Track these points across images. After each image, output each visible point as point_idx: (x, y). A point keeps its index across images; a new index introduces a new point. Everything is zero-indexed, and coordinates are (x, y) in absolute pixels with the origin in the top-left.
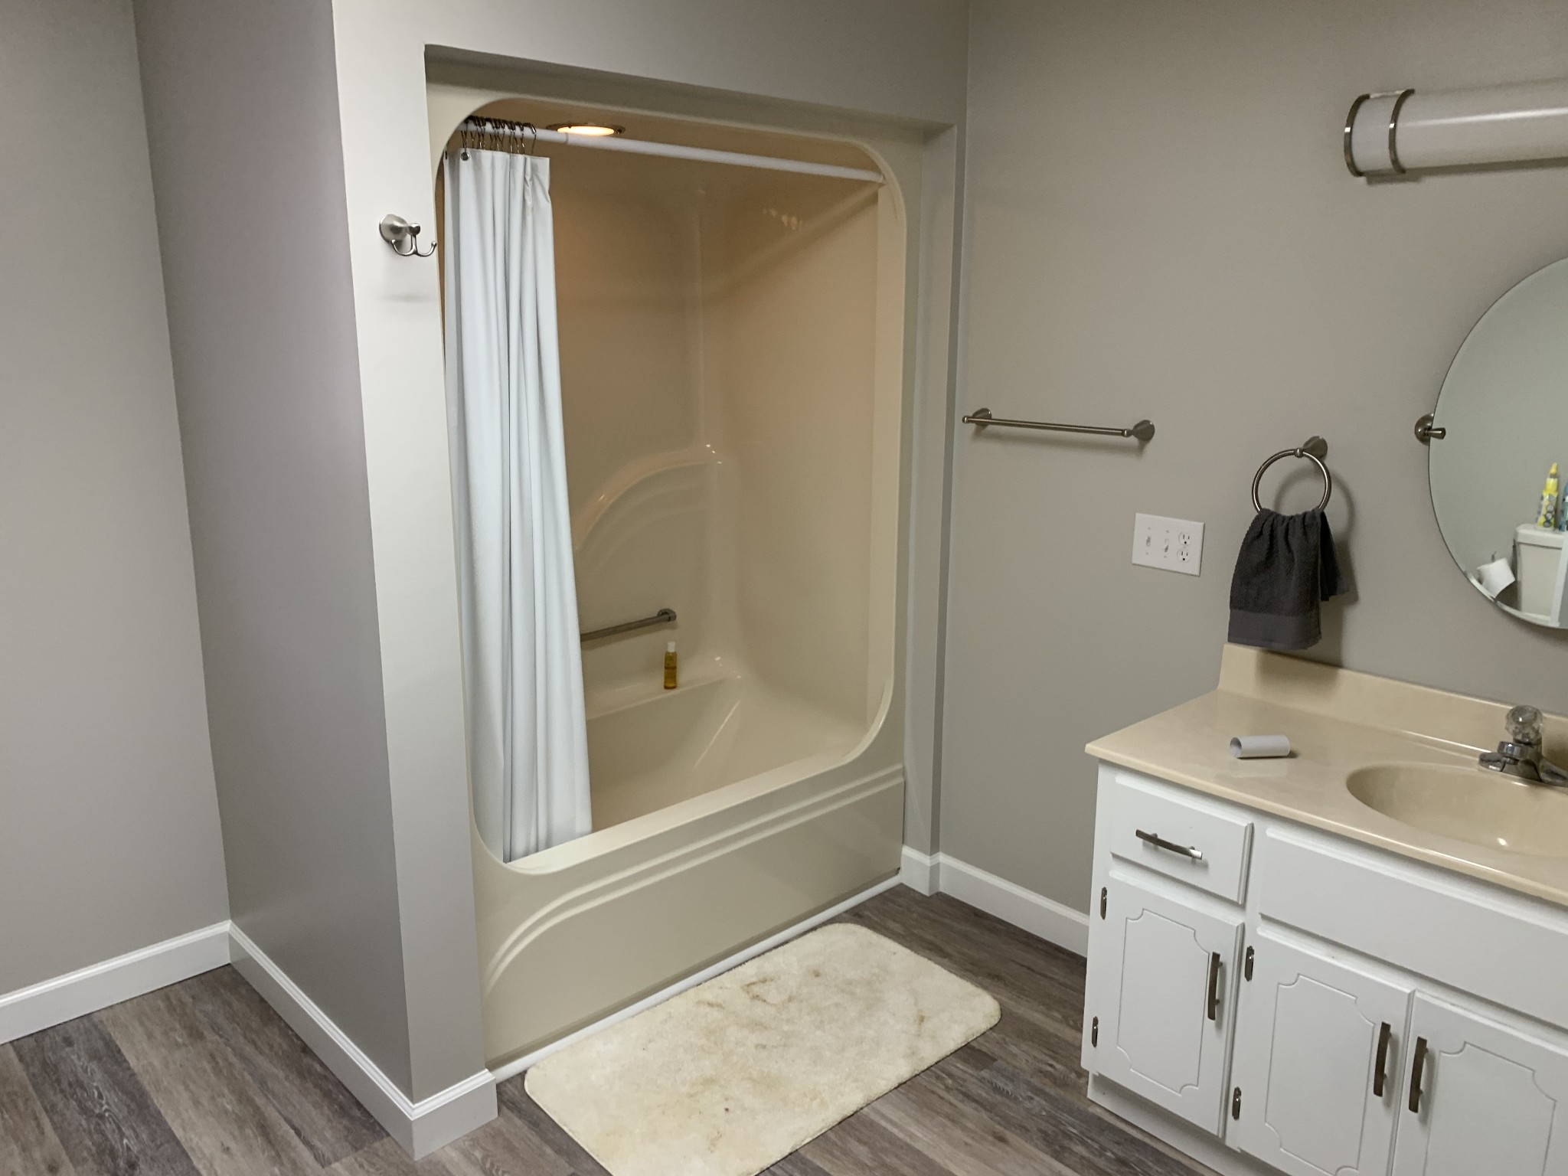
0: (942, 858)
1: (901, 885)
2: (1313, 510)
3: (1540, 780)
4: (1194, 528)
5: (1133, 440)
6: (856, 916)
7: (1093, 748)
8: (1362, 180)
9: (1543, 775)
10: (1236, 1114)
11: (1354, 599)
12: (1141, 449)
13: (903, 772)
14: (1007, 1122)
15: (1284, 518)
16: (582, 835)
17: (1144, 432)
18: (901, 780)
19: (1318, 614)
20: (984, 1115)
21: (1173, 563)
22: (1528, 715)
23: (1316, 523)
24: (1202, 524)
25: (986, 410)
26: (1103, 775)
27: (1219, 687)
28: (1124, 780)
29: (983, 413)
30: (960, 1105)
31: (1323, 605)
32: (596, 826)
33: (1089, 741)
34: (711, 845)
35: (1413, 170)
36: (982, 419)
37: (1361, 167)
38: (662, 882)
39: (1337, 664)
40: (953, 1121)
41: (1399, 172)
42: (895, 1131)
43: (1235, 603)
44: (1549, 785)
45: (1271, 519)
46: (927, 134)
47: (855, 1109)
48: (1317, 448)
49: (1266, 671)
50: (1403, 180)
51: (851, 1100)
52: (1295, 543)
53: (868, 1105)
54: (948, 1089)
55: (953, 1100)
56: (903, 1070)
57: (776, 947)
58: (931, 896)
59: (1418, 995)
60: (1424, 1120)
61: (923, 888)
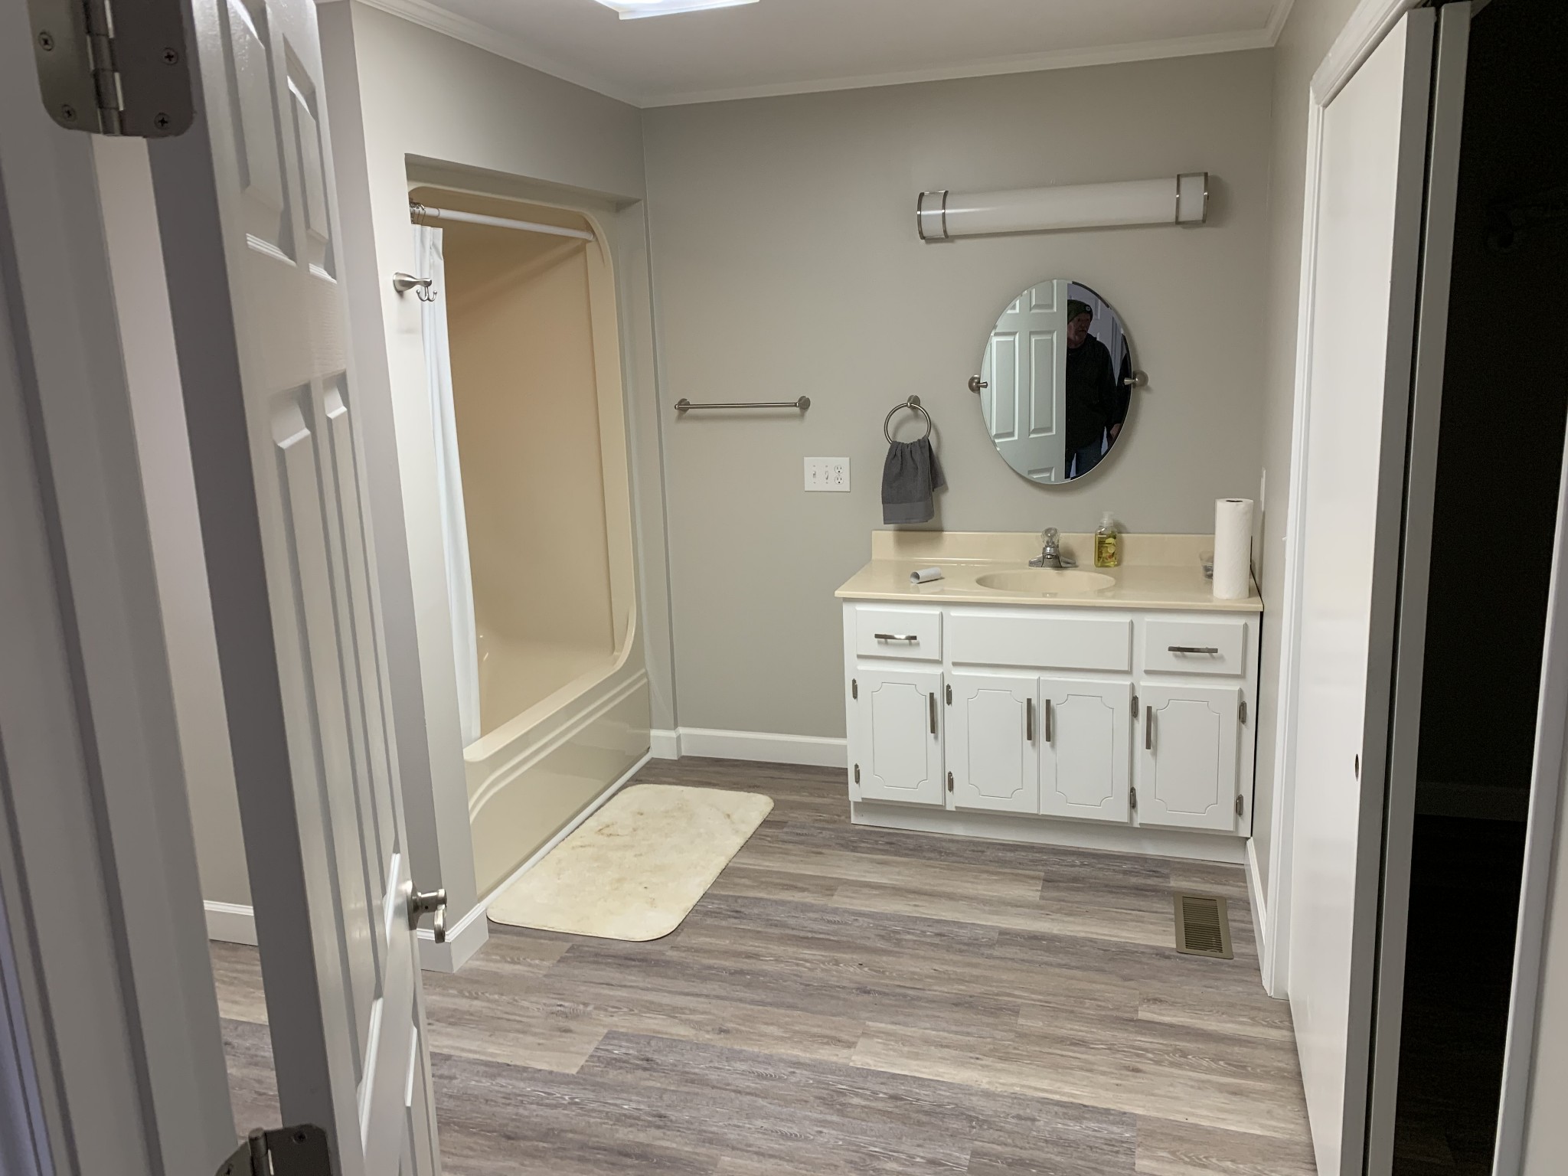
0: (681, 730)
1: (653, 758)
2: (923, 438)
3: (1061, 567)
4: (844, 462)
5: (797, 410)
6: (636, 780)
7: (840, 593)
8: (923, 241)
9: (1063, 564)
10: (951, 788)
11: (946, 489)
12: (802, 415)
13: (646, 674)
14: (817, 846)
15: (908, 445)
16: (476, 740)
17: (804, 404)
18: (645, 680)
19: (932, 499)
20: (802, 847)
21: (832, 486)
22: (1053, 532)
23: (924, 445)
24: (848, 459)
25: (684, 400)
26: (847, 609)
27: (873, 558)
28: (861, 608)
29: (683, 402)
30: (783, 846)
31: (933, 493)
32: (485, 731)
33: (836, 590)
34: (561, 733)
35: (952, 236)
36: (683, 406)
37: (925, 234)
38: (515, 780)
39: (941, 530)
40: (786, 854)
41: (947, 238)
42: (757, 867)
43: (886, 501)
44: (1066, 568)
45: (899, 448)
46: (620, 206)
47: (725, 864)
48: (914, 402)
49: (900, 543)
50: (948, 242)
51: (719, 863)
52: (917, 458)
53: (730, 861)
54: (770, 842)
55: (777, 845)
56: (740, 841)
57: (596, 810)
58: (679, 760)
59: (1042, 678)
60: (1053, 746)
61: (671, 755)
